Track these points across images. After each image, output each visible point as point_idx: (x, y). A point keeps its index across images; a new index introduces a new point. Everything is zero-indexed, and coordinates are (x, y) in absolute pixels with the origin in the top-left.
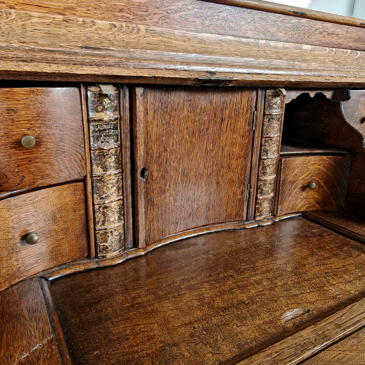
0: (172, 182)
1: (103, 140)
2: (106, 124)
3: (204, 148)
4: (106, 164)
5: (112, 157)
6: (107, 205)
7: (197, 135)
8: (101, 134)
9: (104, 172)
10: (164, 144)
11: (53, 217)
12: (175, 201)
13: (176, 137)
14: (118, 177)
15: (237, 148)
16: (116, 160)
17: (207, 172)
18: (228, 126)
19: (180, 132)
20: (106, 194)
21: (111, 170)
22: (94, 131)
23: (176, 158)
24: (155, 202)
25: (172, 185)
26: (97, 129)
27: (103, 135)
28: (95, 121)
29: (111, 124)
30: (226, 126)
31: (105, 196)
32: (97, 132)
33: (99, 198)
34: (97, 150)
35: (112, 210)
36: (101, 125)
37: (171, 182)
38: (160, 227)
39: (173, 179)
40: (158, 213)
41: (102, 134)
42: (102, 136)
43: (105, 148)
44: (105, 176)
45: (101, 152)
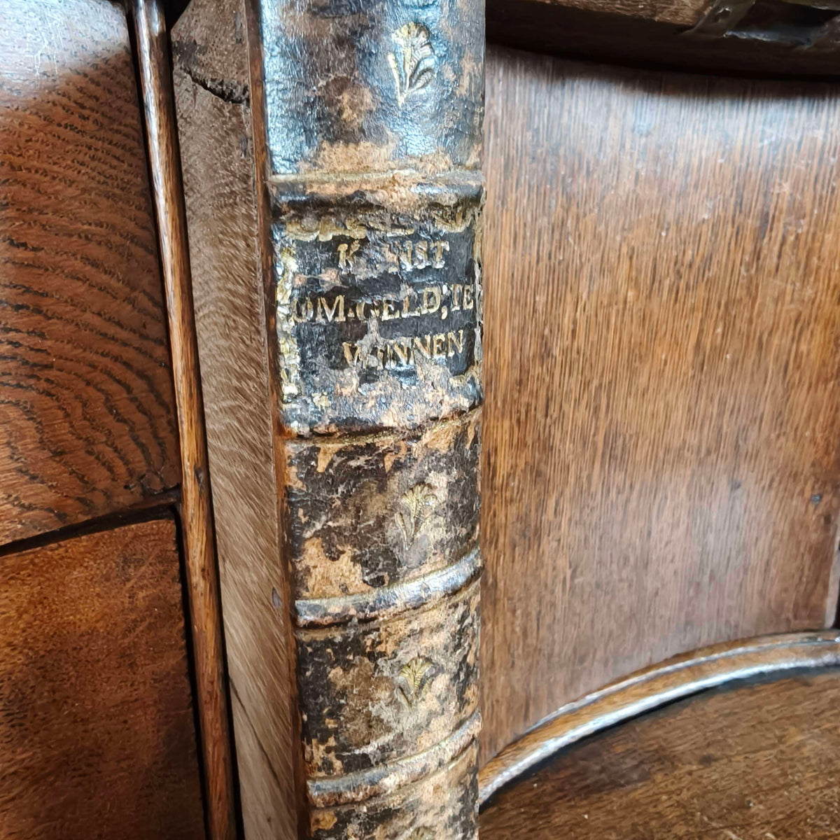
0: (568, 492)
1: (374, 362)
2: (403, 240)
3: (693, 340)
4: (391, 533)
5: (433, 478)
6: (394, 802)
7: (667, 283)
8: (360, 311)
9: (375, 592)
10: (541, 325)
11: (15, 709)
12: (574, 572)
13: (585, 296)
14: (461, 609)
15: (818, 338)
16: (456, 498)
17: (695, 442)
18: (787, 248)
19: (602, 271)
20: (389, 730)
21: (426, 568)
22: (311, 294)
23: (587, 384)
24: (501, 585)
25: (566, 505)
26: (329, 277)
27: (373, 325)
28: (321, 207)
29: (435, 236)
30: (776, 249)
31: (383, 749)
32: (330, 297)
33: (338, 764)
34: (328, 436)
35: (422, 820)
36: (364, 242)
37: (562, 493)
38: (518, 687)
39: (572, 480)
40: (513, 631)
41: (367, 314)
42: (365, 330)
43: (388, 421)
44: (384, 615)
45: (359, 451)
